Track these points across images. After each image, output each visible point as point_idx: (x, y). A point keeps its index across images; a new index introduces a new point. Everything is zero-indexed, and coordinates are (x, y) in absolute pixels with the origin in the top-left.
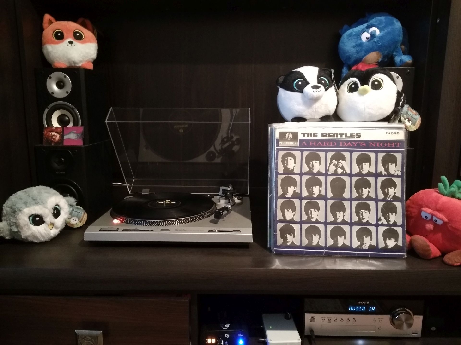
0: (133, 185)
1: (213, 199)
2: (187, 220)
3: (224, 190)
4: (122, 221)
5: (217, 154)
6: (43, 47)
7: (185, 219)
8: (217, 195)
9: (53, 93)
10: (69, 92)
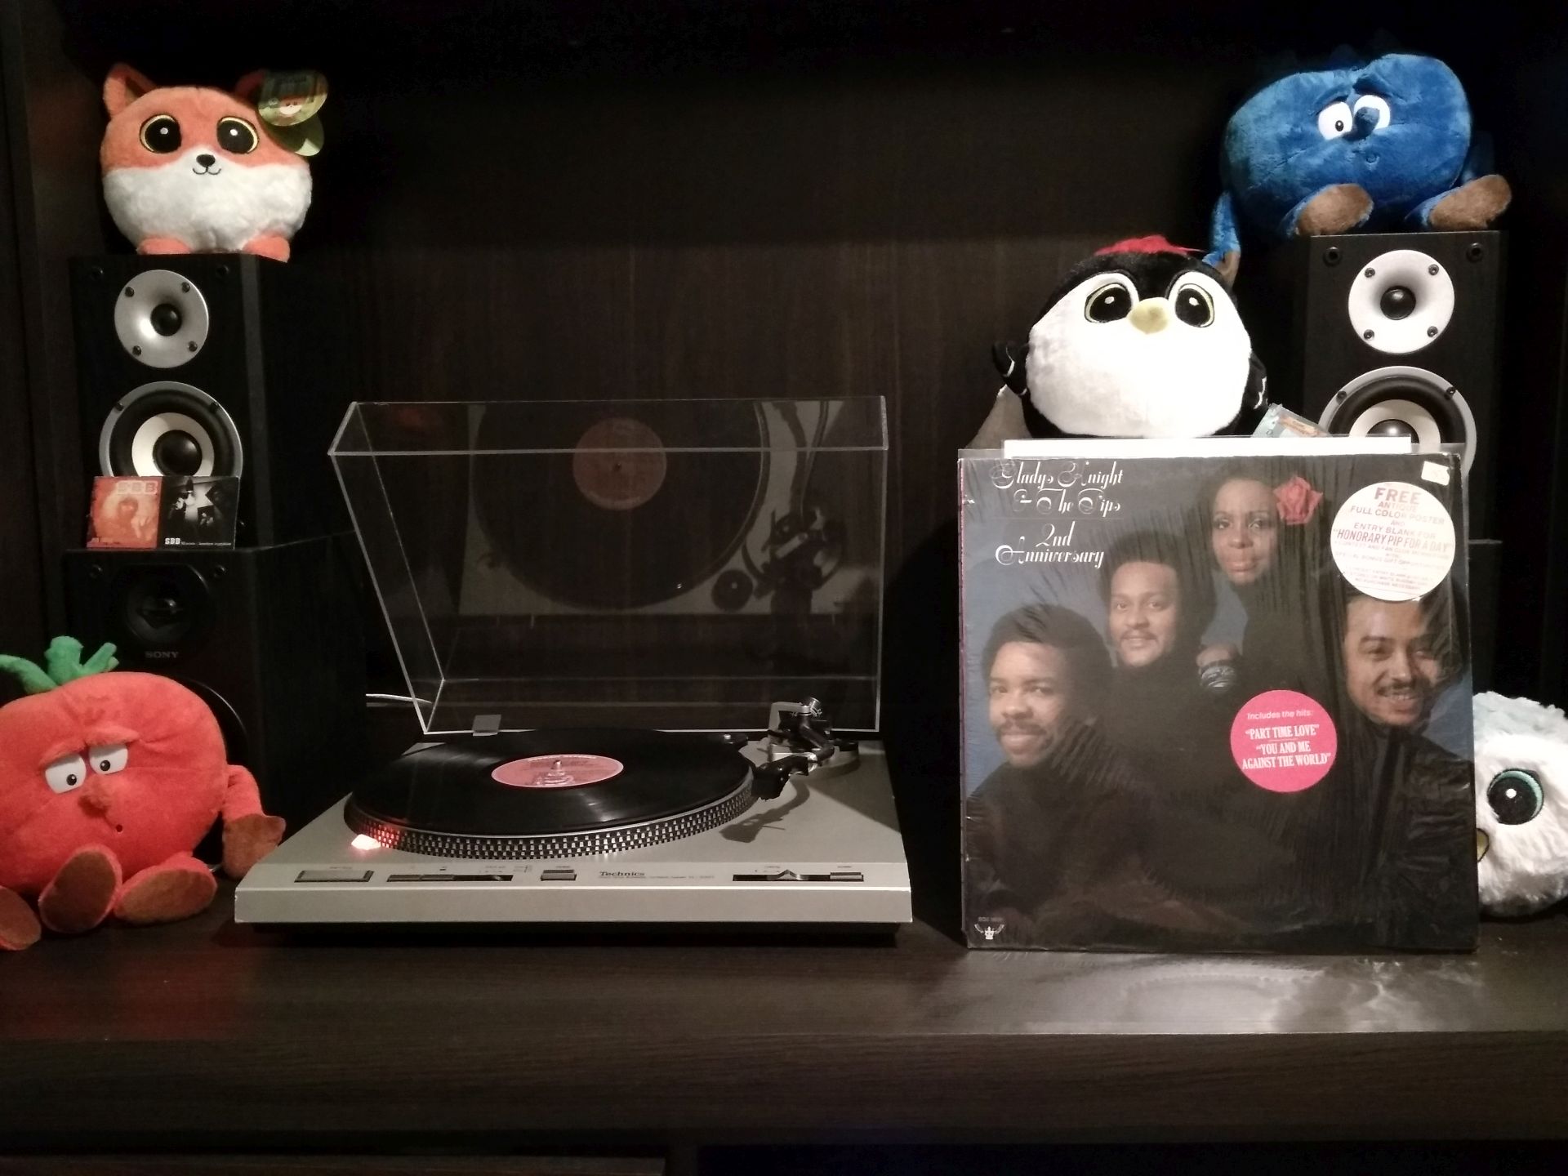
0: (440, 699)
1: (743, 751)
2: (647, 835)
3: (785, 715)
4: (390, 841)
5: (755, 583)
6: (104, 179)
7: (638, 831)
8: (757, 737)
9: (137, 351)
10: (200, 344)
